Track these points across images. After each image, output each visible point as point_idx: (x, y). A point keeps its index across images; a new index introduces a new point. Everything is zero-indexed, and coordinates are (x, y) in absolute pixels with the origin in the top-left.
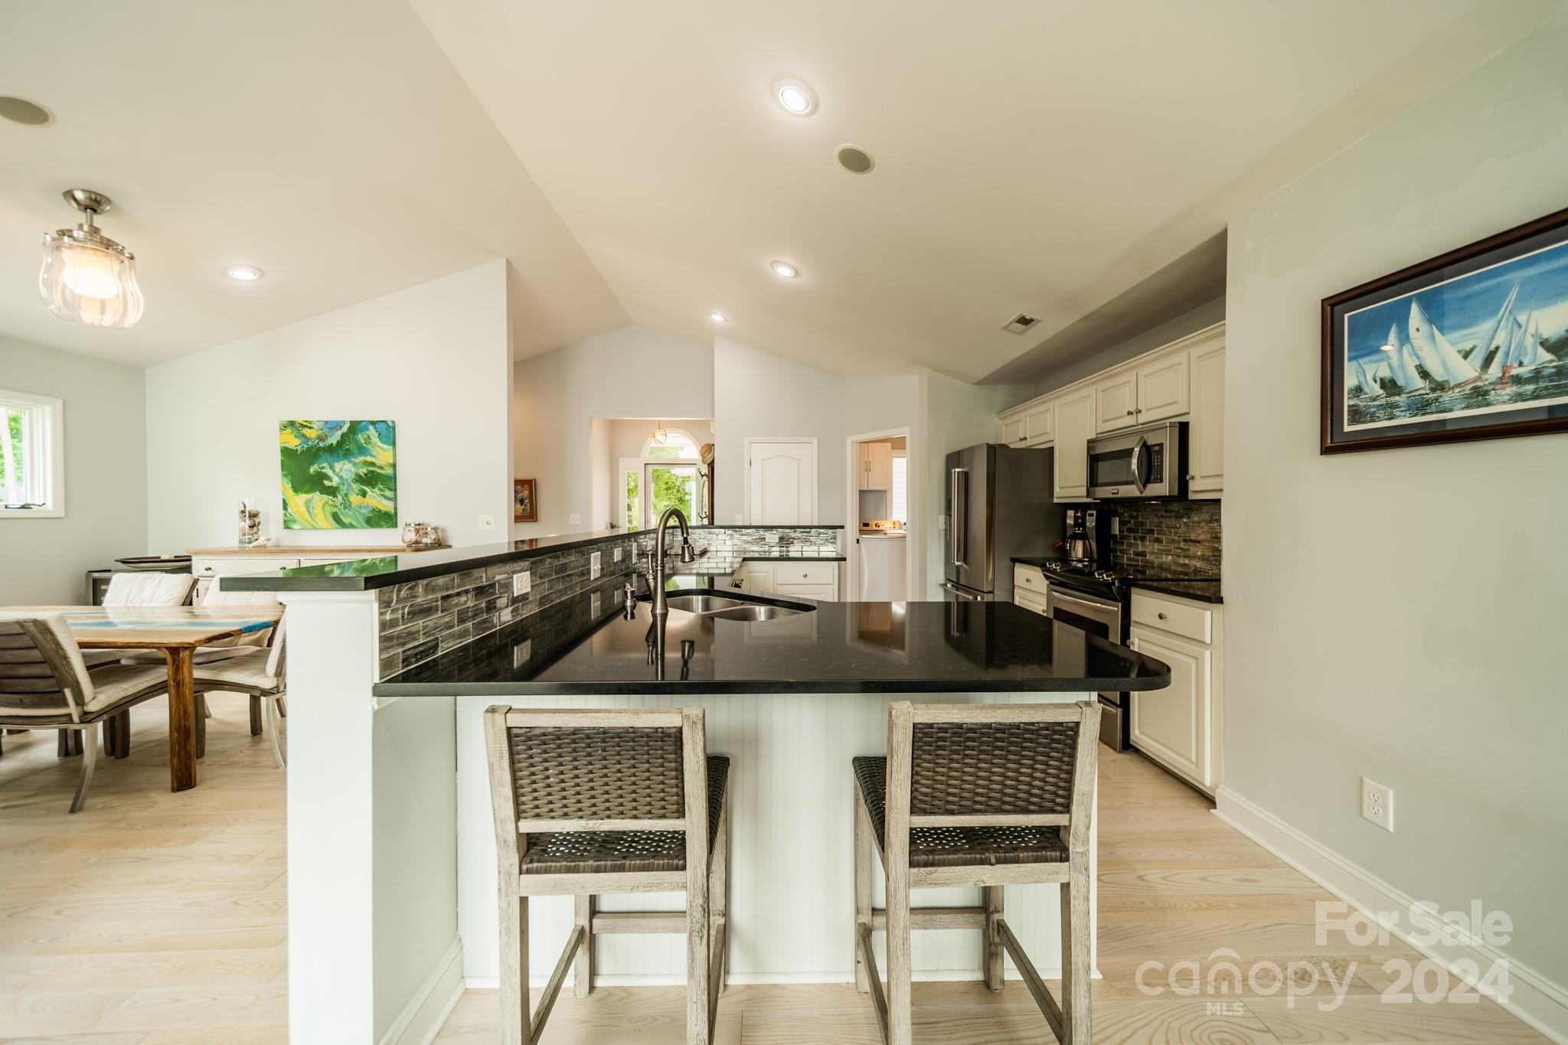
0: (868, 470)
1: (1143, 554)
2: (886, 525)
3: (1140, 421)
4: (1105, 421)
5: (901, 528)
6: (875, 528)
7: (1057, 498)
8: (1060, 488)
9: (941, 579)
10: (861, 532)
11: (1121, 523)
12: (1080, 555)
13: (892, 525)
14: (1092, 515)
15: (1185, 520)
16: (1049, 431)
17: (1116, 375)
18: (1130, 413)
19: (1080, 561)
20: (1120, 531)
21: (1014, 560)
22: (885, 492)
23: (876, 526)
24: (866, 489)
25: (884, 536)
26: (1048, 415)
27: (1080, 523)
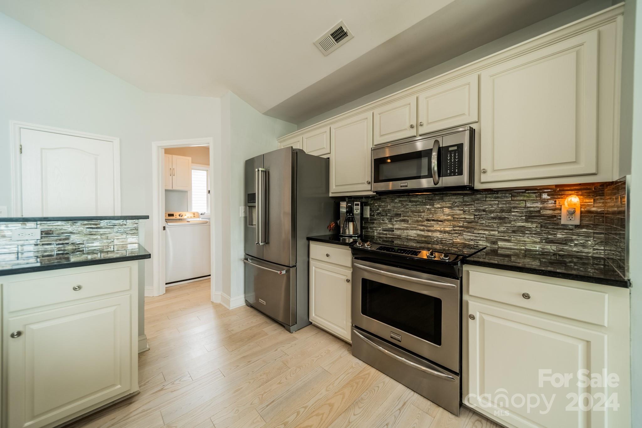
0: (172, 175)
1: (392, 230)
2: (187, 215)
3: (420, 133)
4: (381, 136)
5: (199, 217)
6: (179, 217)
7: (332, 193)
8: (336, 186)
9: (242, 255)
10: (167, 220)
11: (371, 210)
12: (351, 233)
13: (192, 215)
14: (358, 205)
15: (428, 207)
16: (325, 147)
17: (394, 100)
18: (412, 127)
19: (351, 237)
20: (370, 215)
21: (309, 239)
22: (186, 192)
23: (179, 215)
24: (170, 188)
25: (188, 223)
26: (325, 135)
27: (350, 210)
